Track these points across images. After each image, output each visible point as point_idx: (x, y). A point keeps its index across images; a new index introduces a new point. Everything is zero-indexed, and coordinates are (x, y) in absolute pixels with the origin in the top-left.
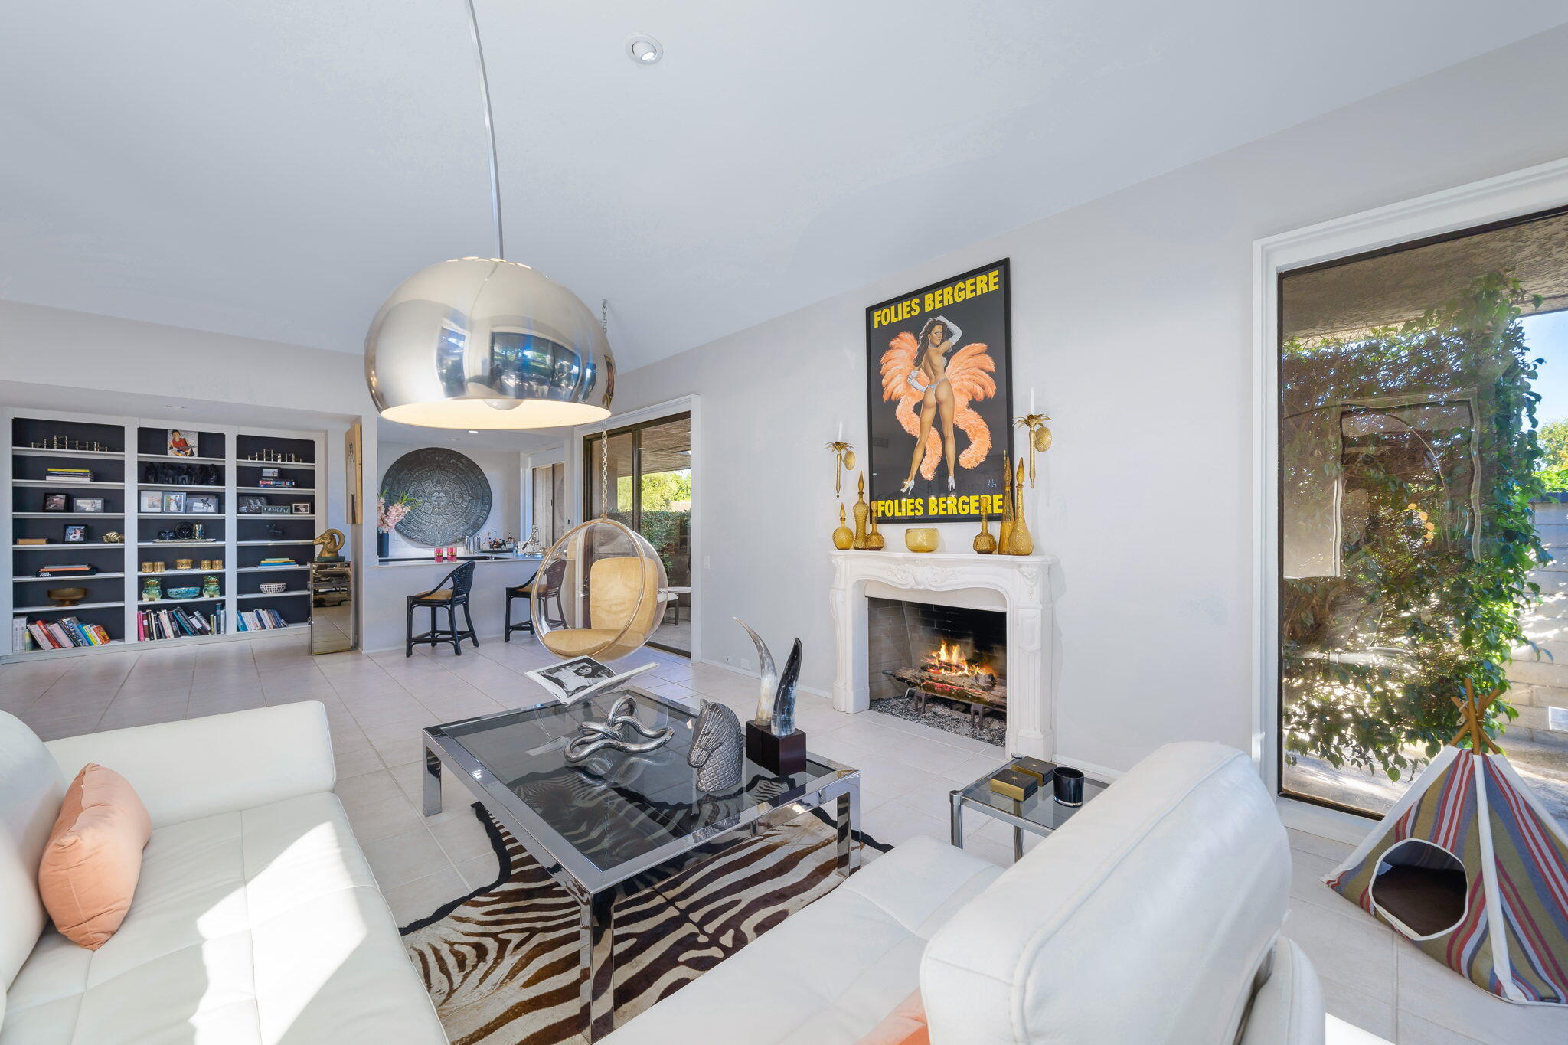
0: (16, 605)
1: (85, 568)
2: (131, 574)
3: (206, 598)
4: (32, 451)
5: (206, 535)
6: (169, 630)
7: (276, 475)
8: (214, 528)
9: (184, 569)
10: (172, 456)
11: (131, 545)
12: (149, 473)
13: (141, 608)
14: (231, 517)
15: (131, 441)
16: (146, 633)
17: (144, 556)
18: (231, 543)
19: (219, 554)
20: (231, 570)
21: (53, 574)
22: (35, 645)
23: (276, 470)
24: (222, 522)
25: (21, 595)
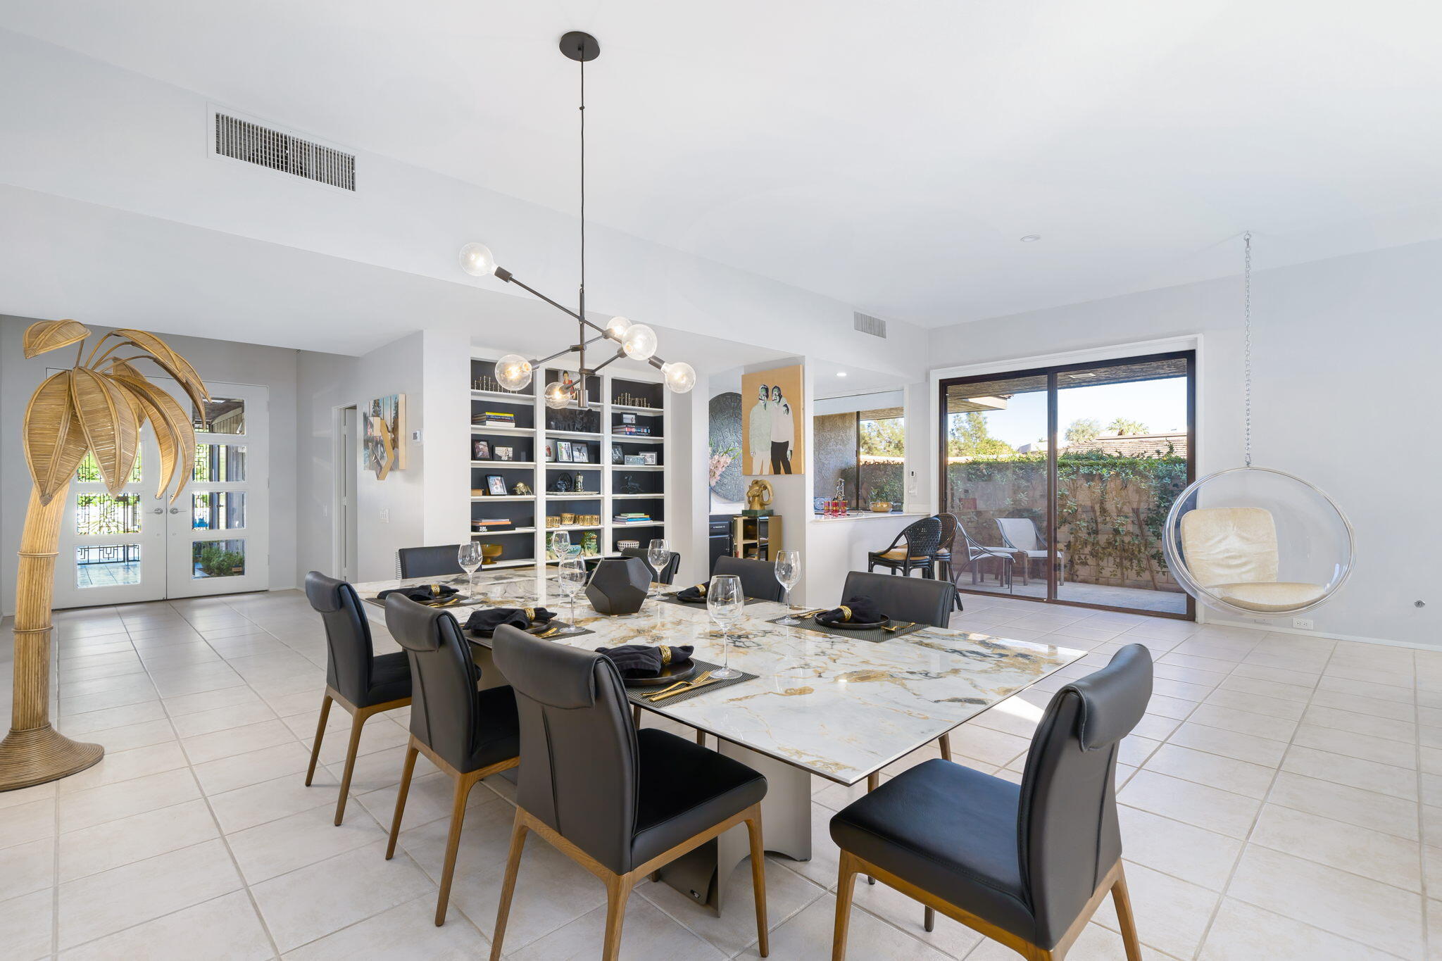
1: (506, 522)
2: (541, 528)
3: (589, 556)
5: (587, 488)
7: (634, 422)
8: (593, 481)
11: (541, 497)
14: (607, 467)
17: (552, 509)
18: (607, 496)
19: (597, 508)
20: (607, 525)
21: (490, 528)
23: (634, 416)
24: (598, 473)
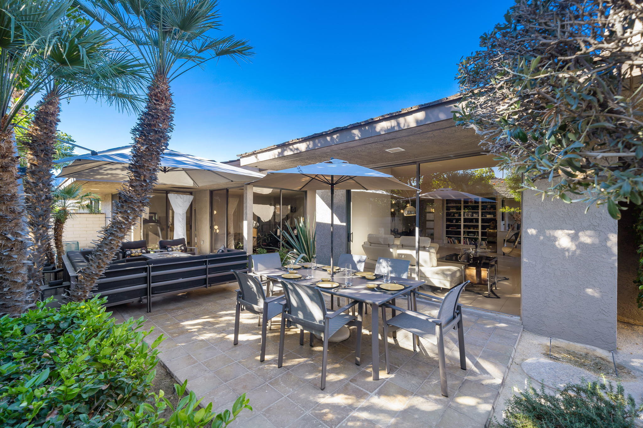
0: (447, 234)
1: (456, 228)
2: (462, 230)
3: (475, 237)
4: (449, 205)
5: (476, 222)
6: (468, 243)
9: (472, 230)
10: (470, 204)
11: (462, 224)
12: (465, 207)
13: (464, 237)
14: (480, 218)
15: (462, 203)
16: (464, 243)
17: (465, 226)
18: (480, 224)
19: (477, 227)
20: (480, 230)
21: (451, 229)
22: (449, 243)
24: (478, 219)
25: (447, 232)
